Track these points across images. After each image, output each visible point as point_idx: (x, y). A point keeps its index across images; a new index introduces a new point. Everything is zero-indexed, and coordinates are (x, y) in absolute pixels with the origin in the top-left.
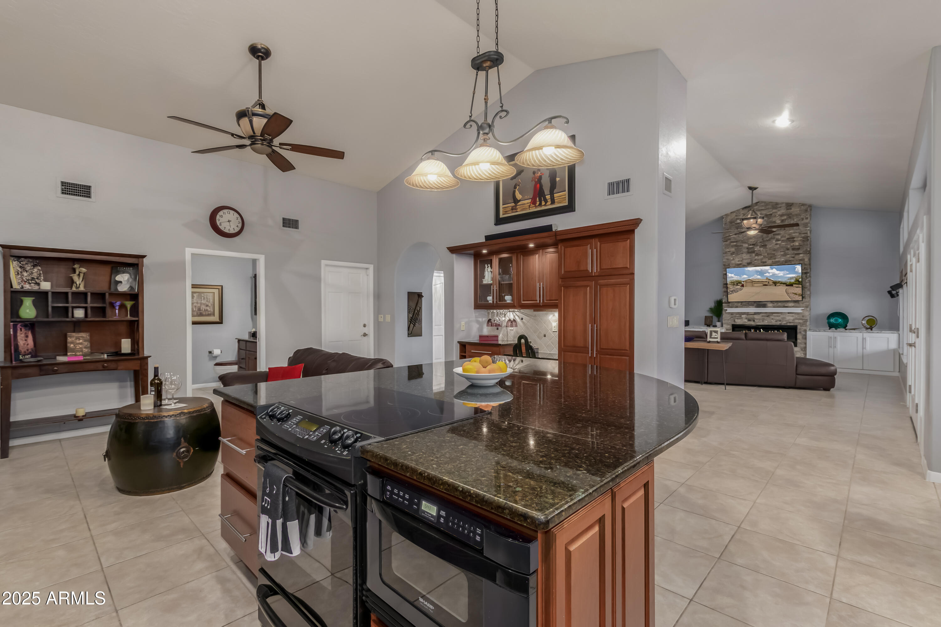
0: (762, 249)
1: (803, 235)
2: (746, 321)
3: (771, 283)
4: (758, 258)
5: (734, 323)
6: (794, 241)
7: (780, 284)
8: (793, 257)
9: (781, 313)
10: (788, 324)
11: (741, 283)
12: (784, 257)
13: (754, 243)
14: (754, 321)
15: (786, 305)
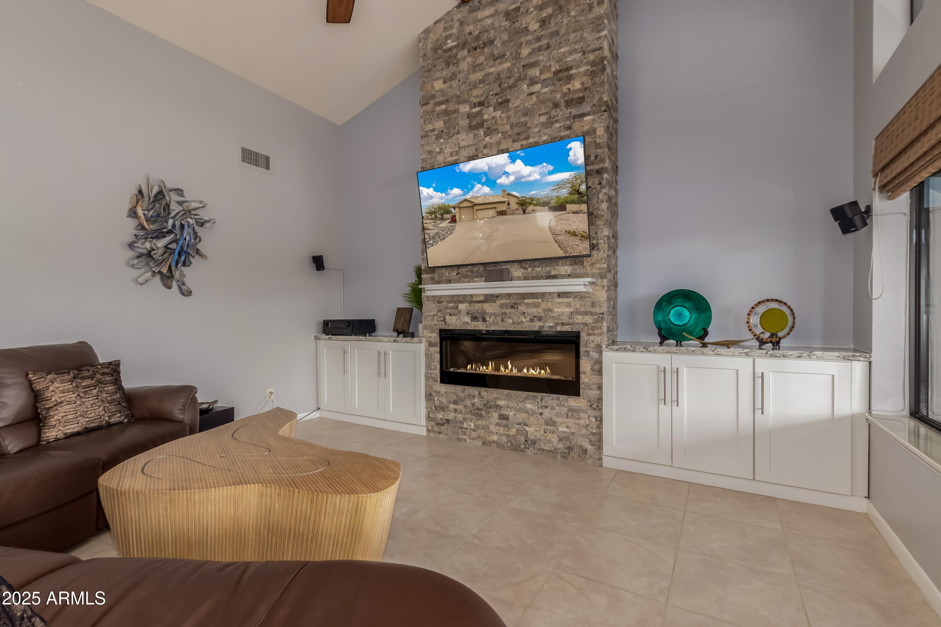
0: (498, 113)
1: (591, 57)
2: (467, 319)
3: (514, 206)
4: (491, 141)
5: (444, 327)
6: (570, 78)
7: (535, 205)
8: (569, 128)
9: (543, 295)
10: (559, 328)
11: (450, 212)
12: (547, 131)
13: (482, 99)
14: (484, 320)
15: (553, 273)
